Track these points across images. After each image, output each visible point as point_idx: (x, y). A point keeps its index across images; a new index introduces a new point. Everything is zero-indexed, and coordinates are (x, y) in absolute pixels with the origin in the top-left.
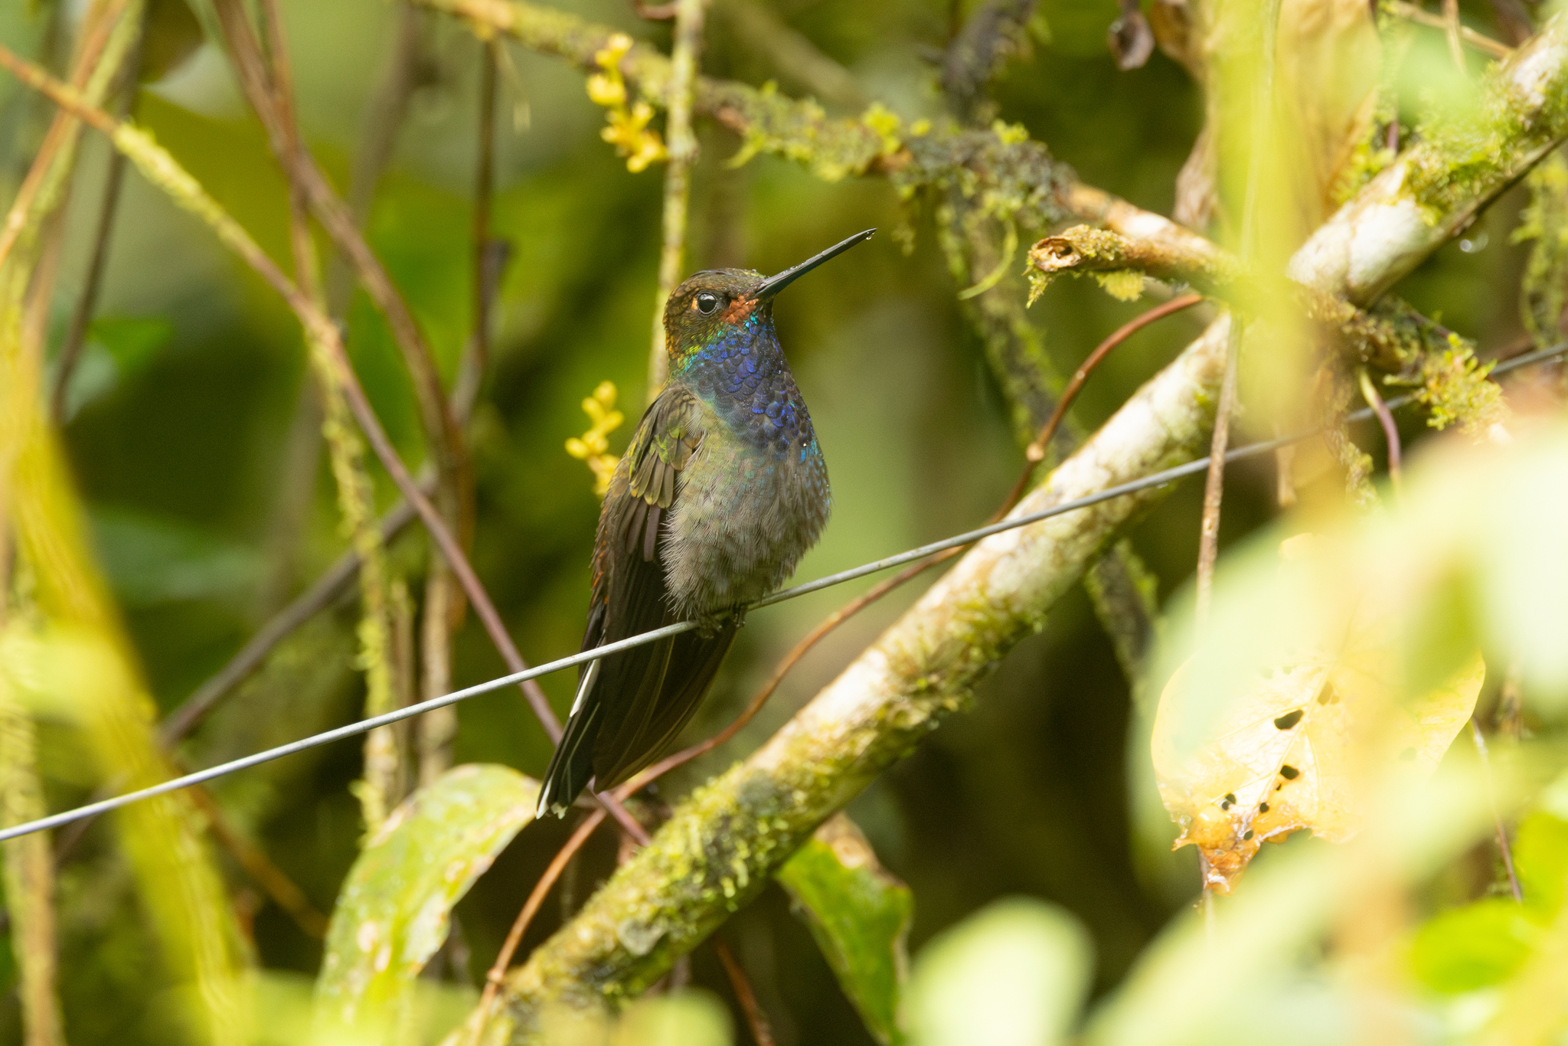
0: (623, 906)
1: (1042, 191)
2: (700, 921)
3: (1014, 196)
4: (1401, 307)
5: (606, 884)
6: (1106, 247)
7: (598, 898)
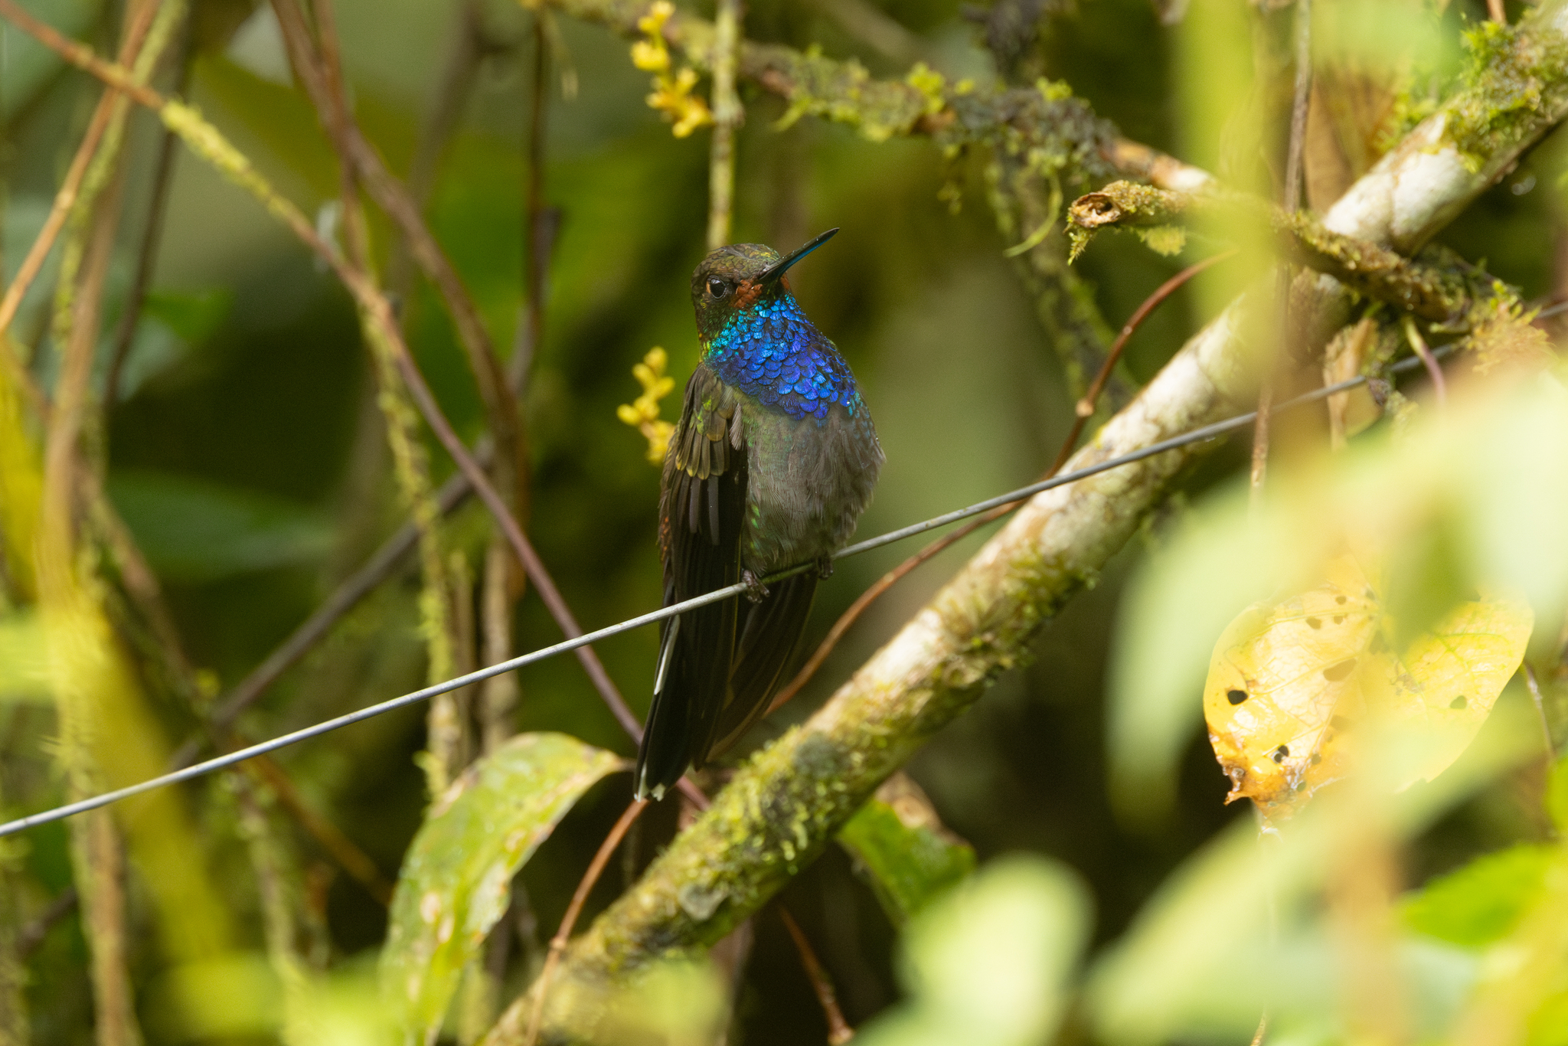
0: (684, 870)
1: (1085, 147)
2: (760, 885)
3: (1058, 153)
4: (1446, 256)
5: (667, 849)
6: (1146, 202)
7: (659, 864)
